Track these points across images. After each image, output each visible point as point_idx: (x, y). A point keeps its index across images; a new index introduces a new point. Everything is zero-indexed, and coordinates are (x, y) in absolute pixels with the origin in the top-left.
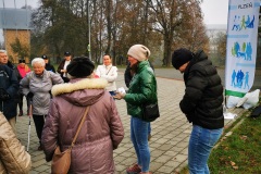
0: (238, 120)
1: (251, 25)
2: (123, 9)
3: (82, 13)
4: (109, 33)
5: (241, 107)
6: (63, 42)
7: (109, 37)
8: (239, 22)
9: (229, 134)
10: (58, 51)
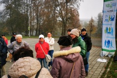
0: (109, 63)
1: (112, 20)
2: (43, 11)
4: (38, 22)
5: (107, 56)
6: (15, 26)
7: (37, 23)
8: (108, 18)
9: (108, 70)
10: (12, 30)
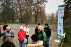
0: (61, 43)
2: (24, 8)
3: (12, 8)
5: (60, 38)
6: (6, 16)
10: (5, 18)
